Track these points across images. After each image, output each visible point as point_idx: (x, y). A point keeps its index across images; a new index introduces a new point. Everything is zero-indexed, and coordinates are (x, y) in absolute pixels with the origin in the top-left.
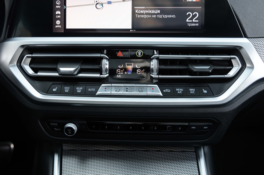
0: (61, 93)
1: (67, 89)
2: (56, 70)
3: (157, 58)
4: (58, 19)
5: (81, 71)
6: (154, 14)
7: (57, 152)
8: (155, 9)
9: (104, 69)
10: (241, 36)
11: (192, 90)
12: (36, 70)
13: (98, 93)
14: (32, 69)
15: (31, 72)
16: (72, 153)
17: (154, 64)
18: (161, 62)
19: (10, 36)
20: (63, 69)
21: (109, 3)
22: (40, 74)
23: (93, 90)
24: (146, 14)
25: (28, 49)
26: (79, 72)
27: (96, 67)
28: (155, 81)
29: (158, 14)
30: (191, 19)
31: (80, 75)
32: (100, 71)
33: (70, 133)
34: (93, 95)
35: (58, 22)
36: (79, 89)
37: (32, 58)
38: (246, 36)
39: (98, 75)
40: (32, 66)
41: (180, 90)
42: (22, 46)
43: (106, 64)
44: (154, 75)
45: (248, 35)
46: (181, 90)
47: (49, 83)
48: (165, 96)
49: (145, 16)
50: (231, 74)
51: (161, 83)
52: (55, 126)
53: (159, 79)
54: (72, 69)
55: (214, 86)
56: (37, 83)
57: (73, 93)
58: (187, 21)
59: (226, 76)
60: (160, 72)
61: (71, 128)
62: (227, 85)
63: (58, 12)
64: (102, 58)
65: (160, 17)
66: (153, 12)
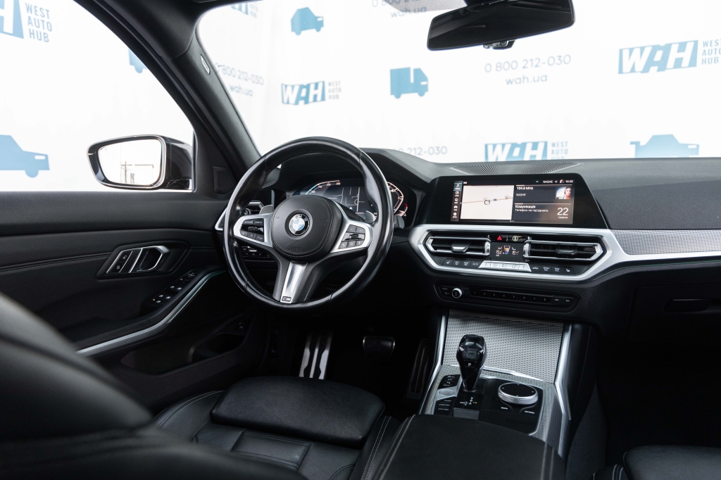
0: (452, 265)
1: (457, 263)
2: (450, 249)
3: (530, 243)
4: (455, 212)
5: (468, 250)
6: (530, 209)
7: (445, 315)
8: (531, 205)
9: (486, 250)
10: (605, 228)
11: (557, 269)
12: (435, 248)
13: (481, 267)
14: (433, 247)
15: (432, 249)
16: (455, 317)
17: (527, 247)
18: (532, 245)
19: (419, 223)
20: (456, 248)
21: (495, 200)
22: (438, 251)
23: (477, 264)
24: (524, 209)
25: (432, 233)
26: (467, 251)
27: (481, 247)
28: (526, 261)
29: (534, 209)
30: (562, 213)
31: (468, 253)
32: (483, 251)
33: (456, 295)
34: (477, 268)
35: (455, 214)
36: (466, 263)
37: (434, 239)
38: (610, 228)
39: (481, 254)
40: (434, 245)
41: (546, 269)
42: (428, 230)
43: (488, 246)
44: (526, 256)
45: (612, 226)
46: (548, 268)
47: (444, 259)
48: (534, 272)
49: (523, 211)
50: (593, 258)
51: (531, 262)
52: (446, 291)
53: (529, 259)
54: (462, 248)
55: (575, 267)
56: (437, 258)
57: (461, 266)
58: (558, 214)
59: (587, 259)
60: (531, 253)
61: (458, 292)
62: (586, 268)
63: (456, 207)
64: (485, 241)
65: (535, 211)
66: (530, 207)
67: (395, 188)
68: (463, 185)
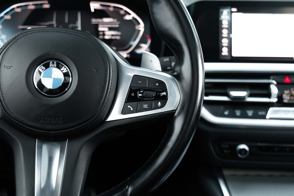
1: (238, 113)
4: (225, 47)
5: (250, 96)
9: (273, 95)
13: (268, 116)
20: (234, 93)
27: (265, 92)
31: (250, 99)
32: (269, 95)
33: (243, 153)
35: (225, 50)
36: (250, 113)
39: (267, 100)
52: (226, 149)
54: (242, 94)
57: (244, 116)
63: (224, 40)
67: (130, 14)
68: (232, 12)
